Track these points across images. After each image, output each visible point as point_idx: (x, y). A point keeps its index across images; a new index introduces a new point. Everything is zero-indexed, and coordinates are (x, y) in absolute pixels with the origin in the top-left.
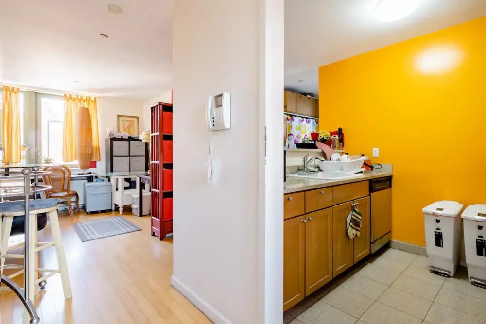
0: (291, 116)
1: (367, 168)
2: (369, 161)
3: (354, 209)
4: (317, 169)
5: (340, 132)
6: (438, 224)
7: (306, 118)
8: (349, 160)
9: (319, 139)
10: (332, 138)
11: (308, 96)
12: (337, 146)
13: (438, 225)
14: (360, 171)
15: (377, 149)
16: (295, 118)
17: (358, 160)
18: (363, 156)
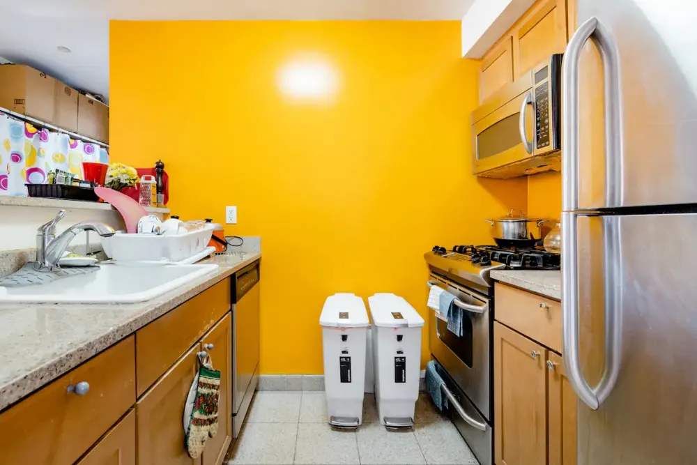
0: (39, 128)
1: (218, 247)
2: (221, 232)
3: (202, 366)
4: (93, 259)
5: (159, 171)
6: (344, 342)
7: (84, 141)
8: (183, 232)
9: (108, 180)
10: (142, 180)
11: (88, 96)
12: (153, 199)
13: (344, 346)
14: (206, 253)
15: (234, 208)
16: (51, 135)
17: (201, 230)
18: (208, 221)
